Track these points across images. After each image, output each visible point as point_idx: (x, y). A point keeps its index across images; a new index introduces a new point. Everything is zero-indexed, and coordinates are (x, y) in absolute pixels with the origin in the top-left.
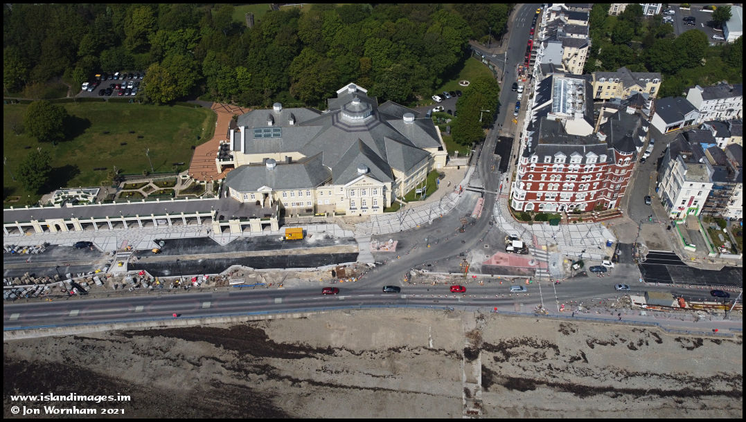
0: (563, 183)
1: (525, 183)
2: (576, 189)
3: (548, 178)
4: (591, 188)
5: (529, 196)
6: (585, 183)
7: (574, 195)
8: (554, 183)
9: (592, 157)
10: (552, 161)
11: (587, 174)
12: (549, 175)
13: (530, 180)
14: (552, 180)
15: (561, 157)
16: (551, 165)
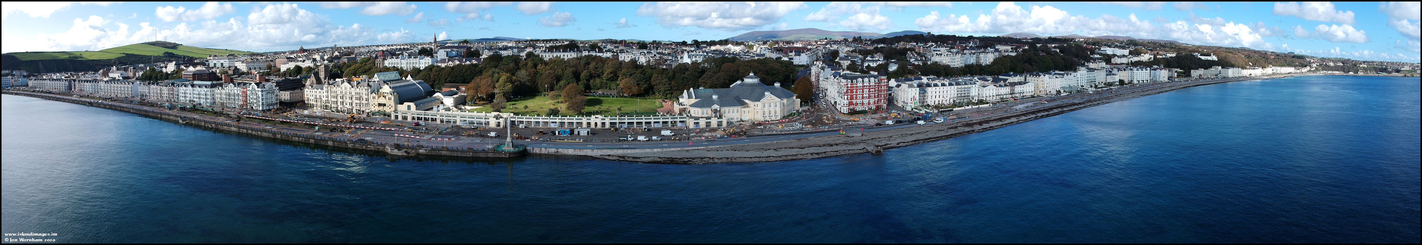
0: (863, 95)
1: (847, 95)
2: (869, 97)
3: (856, 92)
4: (875, 97)
5: (850, 104)
6: (872, 94)
7: (869, 101)
8: (859, 95)
9: (872, 79)
10: (857, 82)
11: (872, 88)
12: (857, 90)
13: (849, 94)
14: (859, 93)
15: (860, 80)
16: (857, 84)
